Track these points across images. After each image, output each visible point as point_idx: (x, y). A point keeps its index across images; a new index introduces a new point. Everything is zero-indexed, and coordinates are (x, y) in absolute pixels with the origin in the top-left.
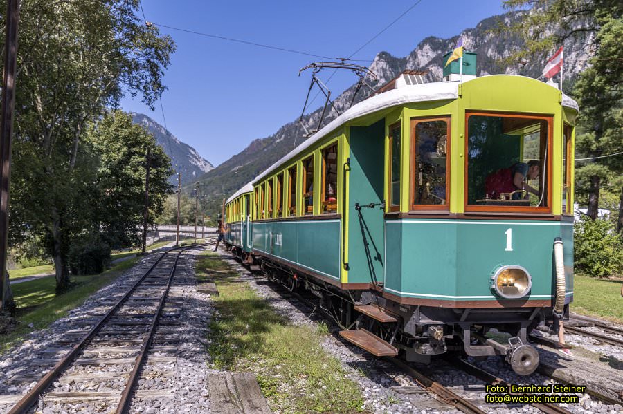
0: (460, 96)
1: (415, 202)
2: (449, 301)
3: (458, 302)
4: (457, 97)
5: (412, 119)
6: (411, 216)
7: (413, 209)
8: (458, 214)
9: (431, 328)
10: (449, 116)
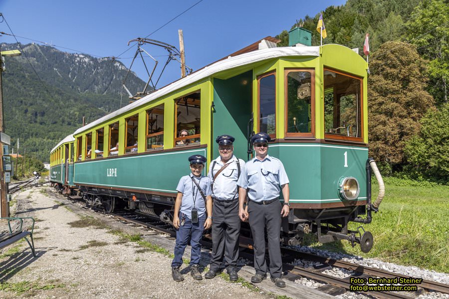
0: (321, 55)
1: (288, 132)
2: (316, 204)
3: (322, 204)
4: (319, 55)
5: (285, 69)
6: (286, 141)
7: (287, 137)
8: (321, 140)
9: (300, 225)
10: (314, 69)
